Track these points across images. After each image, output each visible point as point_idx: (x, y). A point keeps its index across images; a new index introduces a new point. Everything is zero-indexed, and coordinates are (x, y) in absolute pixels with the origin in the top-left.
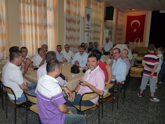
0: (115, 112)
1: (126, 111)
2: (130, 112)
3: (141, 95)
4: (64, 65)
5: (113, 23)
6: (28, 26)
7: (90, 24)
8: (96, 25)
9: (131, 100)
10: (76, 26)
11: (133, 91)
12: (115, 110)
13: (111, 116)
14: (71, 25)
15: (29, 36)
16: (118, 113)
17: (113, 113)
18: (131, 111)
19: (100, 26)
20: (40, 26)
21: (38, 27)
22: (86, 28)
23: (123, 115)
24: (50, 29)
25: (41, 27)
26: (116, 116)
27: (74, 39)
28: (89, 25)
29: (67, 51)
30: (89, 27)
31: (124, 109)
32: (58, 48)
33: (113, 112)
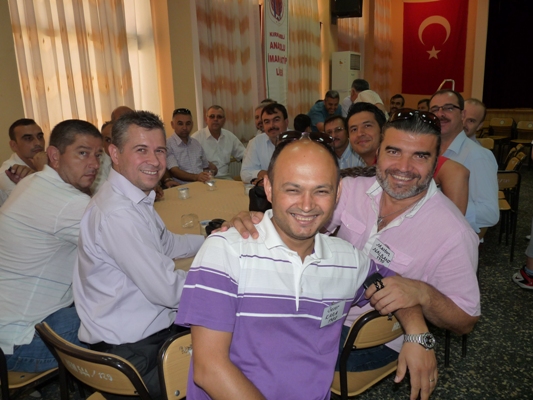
0: (459, 369)
1: (502, 358)
2: (518, 360)
3: (529, 280)
4: (210, 184)
5: (358, 32)
6: (48, 40)
7: (284, 31)
8: (303, 36)
9: (499, 306)
10: (236, 40)
11: (487, 268)
12: (455, 358)
13: (450, 388)
14: (219, 35)
15: (55, 78)
16: (472, 372)
17: (450, 373)
18: (521, 356)
19: (319, 40)
20: (98, 37)
21: (91, 44)
22: (271, 47)
23: (500, 381)
24: (140, 53)
25: (102, 43)
26: (472, 386)
27: (233, 87)
28: (281, 37)
29: (216, 133)
30: (283, 42)
31: (488, 348)
32: (180, 123)
33: (451, 368)
